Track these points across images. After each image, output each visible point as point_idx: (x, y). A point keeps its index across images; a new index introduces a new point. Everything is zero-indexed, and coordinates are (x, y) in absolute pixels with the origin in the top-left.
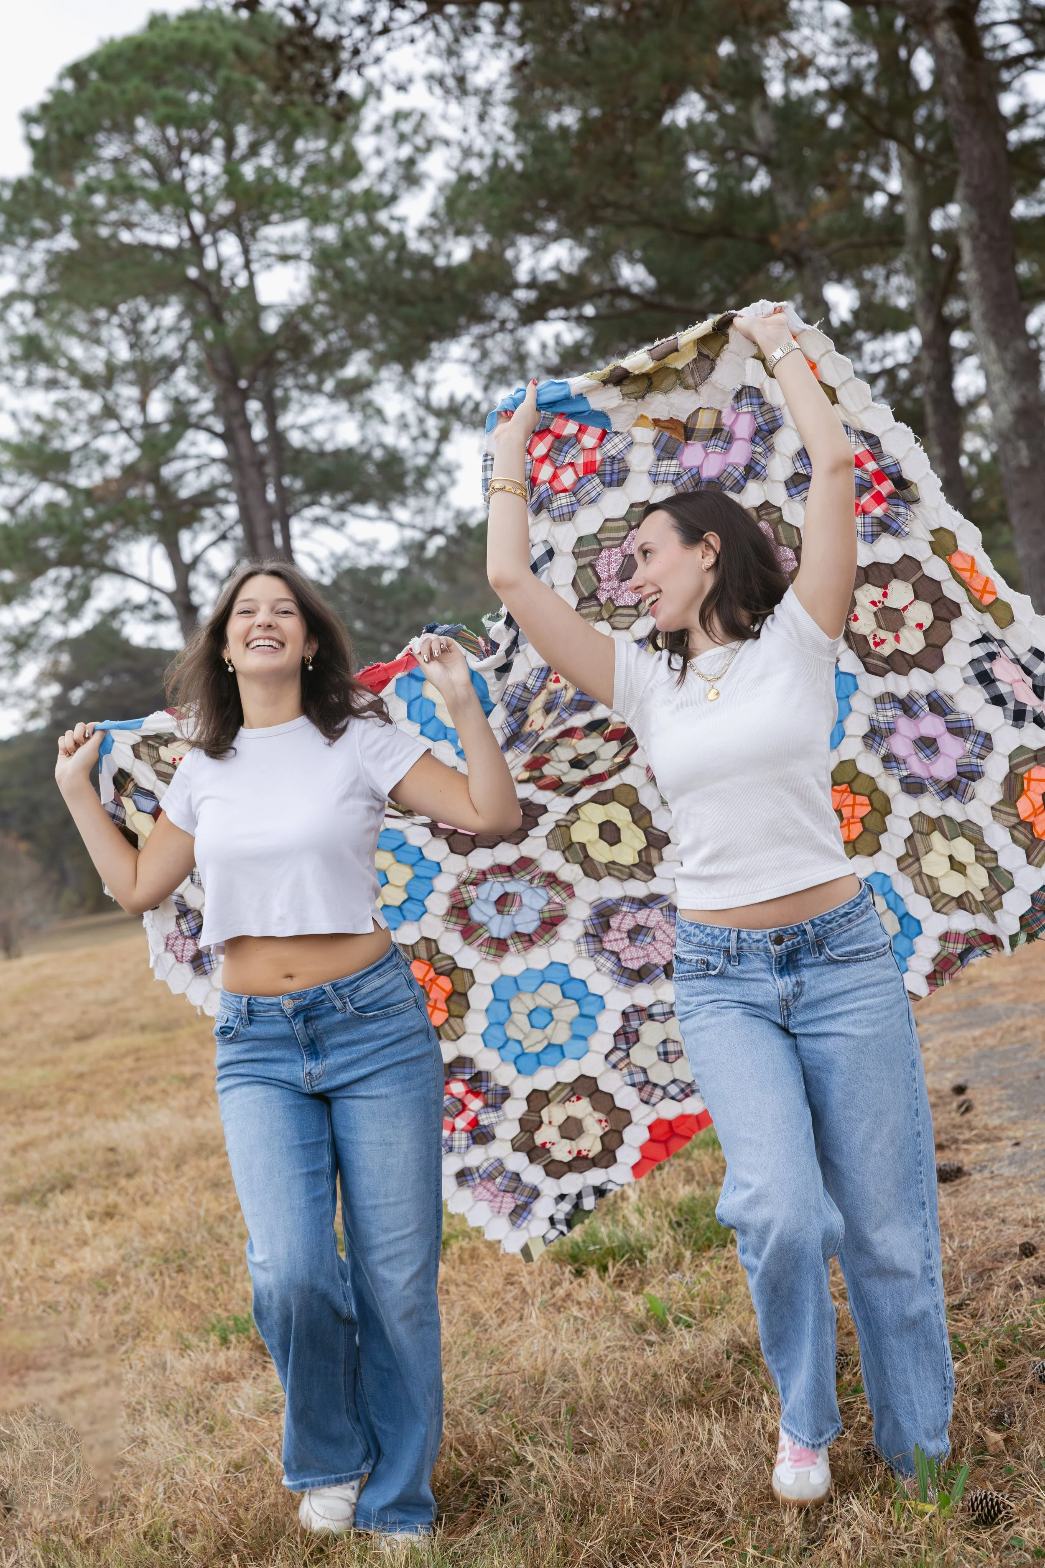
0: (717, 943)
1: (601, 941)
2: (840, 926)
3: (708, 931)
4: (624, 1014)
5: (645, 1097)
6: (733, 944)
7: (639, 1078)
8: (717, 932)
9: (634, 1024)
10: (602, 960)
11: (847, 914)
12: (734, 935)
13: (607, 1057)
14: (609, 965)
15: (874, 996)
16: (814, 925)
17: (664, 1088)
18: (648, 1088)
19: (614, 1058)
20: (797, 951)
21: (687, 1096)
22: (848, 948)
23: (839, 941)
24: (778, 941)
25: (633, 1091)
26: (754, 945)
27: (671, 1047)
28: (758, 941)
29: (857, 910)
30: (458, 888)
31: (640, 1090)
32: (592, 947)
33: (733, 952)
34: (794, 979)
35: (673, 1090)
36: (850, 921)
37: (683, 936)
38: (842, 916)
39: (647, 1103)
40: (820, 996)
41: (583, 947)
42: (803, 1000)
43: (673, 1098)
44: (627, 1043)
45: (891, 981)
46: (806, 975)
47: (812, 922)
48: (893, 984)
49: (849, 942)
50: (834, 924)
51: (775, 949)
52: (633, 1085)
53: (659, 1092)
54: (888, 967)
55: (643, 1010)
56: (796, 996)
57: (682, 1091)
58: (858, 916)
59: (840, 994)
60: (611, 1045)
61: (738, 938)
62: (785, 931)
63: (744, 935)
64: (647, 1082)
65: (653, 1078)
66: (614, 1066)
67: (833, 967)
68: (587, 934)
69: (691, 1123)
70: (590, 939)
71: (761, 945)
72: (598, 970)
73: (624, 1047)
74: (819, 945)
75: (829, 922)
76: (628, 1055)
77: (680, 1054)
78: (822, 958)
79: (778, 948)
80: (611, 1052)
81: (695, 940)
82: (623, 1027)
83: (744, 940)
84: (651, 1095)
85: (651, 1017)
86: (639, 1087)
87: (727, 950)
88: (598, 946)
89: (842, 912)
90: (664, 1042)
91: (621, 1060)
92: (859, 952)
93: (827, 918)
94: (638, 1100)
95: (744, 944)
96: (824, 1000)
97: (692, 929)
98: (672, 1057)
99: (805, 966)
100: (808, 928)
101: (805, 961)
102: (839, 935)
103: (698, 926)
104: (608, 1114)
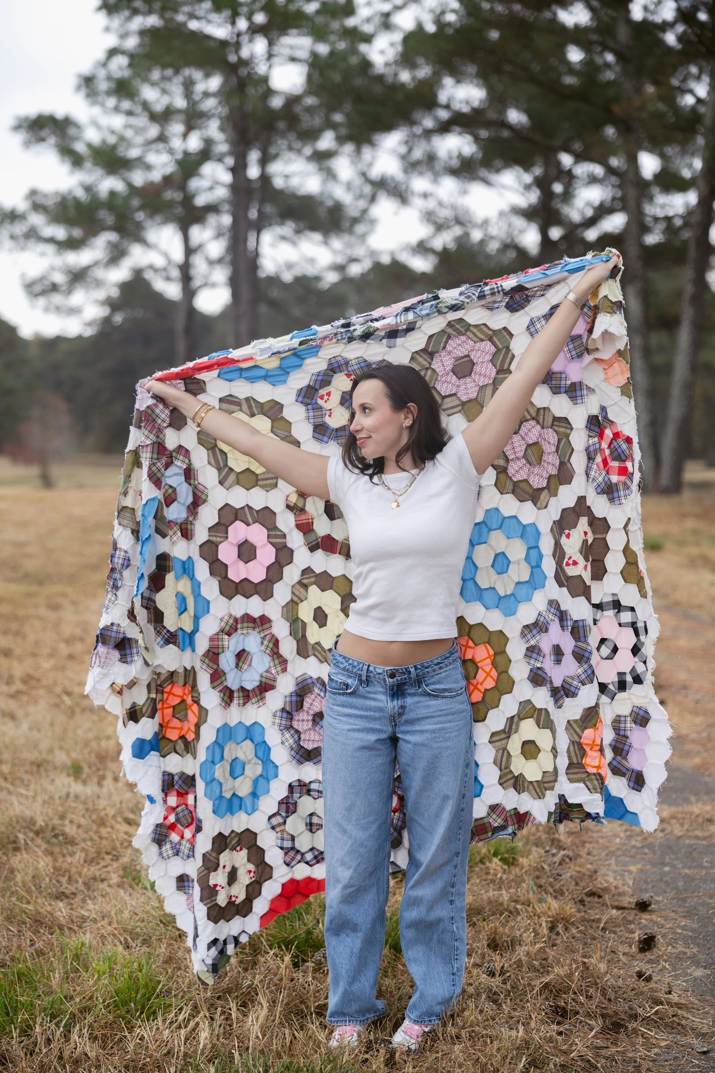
0: (355, 670)
1: (291, 719)
2: (434, 671)
3: (350, 662)
4: (291, 787)
5: (288, 860)
6: (364, 673)
7: (288, 844)
8: (355, 663)
9: (296, 795)
10: (287, 735)
11: (439, 663)
12: (366, 667)
13: (270, 818)
14: (291, 741)
15: (450, 721)
16: (416, 669)
17: (303, 854)
18: (292, 854)
19: (275, 821)
20: (405, 684)
21: (318, 862)
22: (438, 686)
23: (433, 680)
24: (392, 676)
25: (281, 853)
26: (377, 676)
27: (315, 820)
28: (380, 674)
29: (446, 662)
30: (217, 634)
31: (286, 854)
32: (284, 722)
33: (364, 678)
34: (400, 703)
35: (309, 857)
36: (441, 668)
37: (335, 662)
38: (436, 665)
39: (288, 865)
40: (415, 716)
41: (277, 721)
42: (404, 717)
43: (307, 863)
44: (287, 812)
45: (463, 712)
46: (409, 701)
47: (415, 667)
48: (464, 714)
49: (439, 682)
50: (430, 669)
51: (389, 681)
52: (282, 848)
53: (299, 857)
54: (462, 703)
55: (305, 785)
56: (400, 715)
57: (315, 857)
58: (447, 666)
59: (429, 717)
60: (275, 810)
61: (368, 670)
62: (397, 670)
63: (371, 669)
64: (293, 848)
65: (297, 846)
66: (273, 828)
67: (427, 698)
68: (283, 710)
69: (314, 884)
70: (285, 715)
71: (381, 676)
72: (283, 743)
73: (284, 814)
74: (419, 681)
75: (427, 668)
76: (285, 823)
77: (320, 826)
78: (420, 690)
79: (391, 680)
80: (274, 815)
81: (342, 666)
82: (287, 797)
83: (371, 672)
84: (293, 859)
85: (309, 792)
86: (287, 850)
87: (360, 676)
88: (288, 723)
89: (436, 662)
90: (311, 815)
91: (279, 825)
92: (445, 690)
93: (426, 664)
94: (282, 861)
95: (371, 674)
96: (418, 719)
97: (340, 659)
98: (314, 828)
99: (409, 694)
100: (412, 670)
101: (409, 691)
102: (433, 676)
103: (344, 658)
104: (257, 866)
